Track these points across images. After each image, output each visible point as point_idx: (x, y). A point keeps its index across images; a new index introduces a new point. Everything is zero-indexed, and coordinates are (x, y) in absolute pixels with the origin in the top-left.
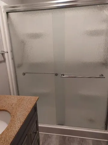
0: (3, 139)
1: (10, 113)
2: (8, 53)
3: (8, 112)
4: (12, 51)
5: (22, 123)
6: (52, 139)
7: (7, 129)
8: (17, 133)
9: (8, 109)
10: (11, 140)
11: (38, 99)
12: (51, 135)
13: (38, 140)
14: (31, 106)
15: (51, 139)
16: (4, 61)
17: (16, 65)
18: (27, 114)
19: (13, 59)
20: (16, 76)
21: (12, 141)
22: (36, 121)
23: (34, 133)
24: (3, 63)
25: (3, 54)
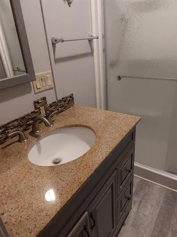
0: (85, 163)
1: (95, 133)
2: (98, 38)
3: (92, 130)
4: (104, 37)
5: (112, 149)
6: (153, 189)
7: (90, 152)
8: (104, 161)
9: (92, 126)
10: (95, 167)
11: (139, 121)
12: (151, 183)
13: (131, 183)
14: (127, 129)
15: (151, 189)
16: (92, 54)
17: (109, 62)
18: (120, 138)
19: (104, 50)
20: (107, 80)
21: (97, 168)
22: (132, 154)
23: (127, 170)
24: (90, 58)
25: (90, 41)
